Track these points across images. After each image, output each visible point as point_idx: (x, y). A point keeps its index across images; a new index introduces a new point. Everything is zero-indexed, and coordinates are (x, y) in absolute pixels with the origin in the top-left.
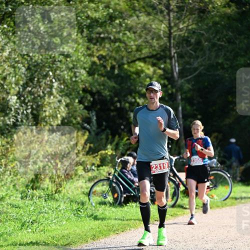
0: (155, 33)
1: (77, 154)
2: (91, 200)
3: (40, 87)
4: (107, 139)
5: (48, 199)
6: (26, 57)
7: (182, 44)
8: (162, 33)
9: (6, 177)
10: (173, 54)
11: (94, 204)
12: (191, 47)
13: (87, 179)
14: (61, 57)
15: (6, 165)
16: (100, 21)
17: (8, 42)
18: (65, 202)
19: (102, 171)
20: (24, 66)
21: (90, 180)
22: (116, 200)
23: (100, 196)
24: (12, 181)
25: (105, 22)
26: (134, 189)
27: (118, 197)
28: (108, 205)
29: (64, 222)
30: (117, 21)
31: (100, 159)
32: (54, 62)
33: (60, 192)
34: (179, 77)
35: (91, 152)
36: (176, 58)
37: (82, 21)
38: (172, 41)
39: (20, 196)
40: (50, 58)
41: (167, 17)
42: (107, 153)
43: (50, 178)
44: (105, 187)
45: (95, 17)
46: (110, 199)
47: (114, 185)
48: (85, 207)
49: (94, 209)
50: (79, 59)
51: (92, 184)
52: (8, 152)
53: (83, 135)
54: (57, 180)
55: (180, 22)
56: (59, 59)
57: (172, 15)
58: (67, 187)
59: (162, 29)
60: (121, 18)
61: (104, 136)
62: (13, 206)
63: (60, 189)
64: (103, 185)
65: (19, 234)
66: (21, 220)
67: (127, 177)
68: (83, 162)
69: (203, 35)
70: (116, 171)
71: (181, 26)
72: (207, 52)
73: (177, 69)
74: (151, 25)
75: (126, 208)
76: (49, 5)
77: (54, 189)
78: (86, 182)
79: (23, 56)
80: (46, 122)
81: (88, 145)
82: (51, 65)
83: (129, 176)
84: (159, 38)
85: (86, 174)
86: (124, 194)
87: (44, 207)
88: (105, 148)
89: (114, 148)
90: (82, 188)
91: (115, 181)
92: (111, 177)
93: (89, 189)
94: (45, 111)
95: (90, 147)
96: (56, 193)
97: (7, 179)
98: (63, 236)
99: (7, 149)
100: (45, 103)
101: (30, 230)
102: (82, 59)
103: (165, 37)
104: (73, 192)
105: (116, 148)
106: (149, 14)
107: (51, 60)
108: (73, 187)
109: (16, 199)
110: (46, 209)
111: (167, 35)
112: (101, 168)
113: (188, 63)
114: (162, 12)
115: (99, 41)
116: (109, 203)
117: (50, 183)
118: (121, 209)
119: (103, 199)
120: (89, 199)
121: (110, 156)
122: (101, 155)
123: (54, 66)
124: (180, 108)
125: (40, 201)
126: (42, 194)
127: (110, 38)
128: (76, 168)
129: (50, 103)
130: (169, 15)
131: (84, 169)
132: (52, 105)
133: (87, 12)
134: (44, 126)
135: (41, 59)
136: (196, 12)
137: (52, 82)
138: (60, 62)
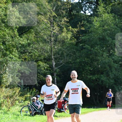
0: (46, 50)
1: (16, 96)
2: (21, 114)
3: (2, 70)
4: (27, 90)
5: (5, 113)
7: (56, 54)
8: (48, 50)
10: (52, 58)
11: (22, 115)
12: (60, 55)
13: (20, 106)
14: (10, 59)
16: (25, 45)
18: (11, 115)
19: (25, 103)
21: (21, 106)
22: (31, 114)
23: (25, 112)
25: (27, 45)
26: (38, 110)
27: (32, 112)
28: (28, 116)
30: (31, 45)
31: (25, 98)
32: (7, 61)
33: (9, 111)
34: (55, 67)
35: (21, 95)
36: (54, 59)
37: (18, 45)
38: (52, 53)
40: (6, 59)
41: (50, 44)
42: (27, 96)
43: (6, 105)
44: (27, 109)
45: (23, 44)
46: (29, 113)
47: (30, 108)
48: (19, 116)
49: (22, 117)
50: (17, 60)
51: (22, 108)
53: (18, 89)
54: (8, 106)
56: (9, 60)
57: (52, 43)
58: (12, 109)
59: (48, 48)
60: (33, 44)
61: (26, 89)
63: (10, 110)
64: (26, 108)
67: (35, 105)
68: (18, 99)
69: (64, 51)
70: (31, 102)
71: (56, 47)
72: (66, 57)
73: (54, 63)
74: (44, 47)
75: (35, 117)
76: (5, 39)
77: (7, 110)
78: (19, 107)
80: (4, 84)
81: (20, 93)
82: (6, 62)
83: (36, 105)
84: (47, 52)
85: (20, 104)
86: (34, 111)
87: (3, 117)
88: (27, 94)
89: (30, 94)
90: (18, 109)
91: (30, 106)
92: (29, 105)
93: (21, 110)
94: (3, 80)
95: (21, 94)
96: (8, 111)
100: (4, 77)
102: (18, 60)
103: (49, 51)
104: (14, 111)
105: (31, 94)
106: (43, 43)
107: (6, 60)
108: (15, 109)
110: (4, 117)
111: (51, 51)
112: (25, 101)
113: (58, 61)
114: (48, 42)
115: (24, 52)
116: (28, 115)
117: (5, 107)
118: (33, 117)
119: (26, 114)
120: (21, 113)
121: (29, 97)
122: (25, 96)
124: (56, 79)
125: (2, 114)
126: (2, 111)
127: (29, 52)
128: (16, 102)
129: (5, 77)
131: (19, 102)
132: (6, 78)
133: (20, 42)
134: (3, 86)
135: (2, 60)
136: (61, 42)
137: (6, 68)
138: (9, 61)
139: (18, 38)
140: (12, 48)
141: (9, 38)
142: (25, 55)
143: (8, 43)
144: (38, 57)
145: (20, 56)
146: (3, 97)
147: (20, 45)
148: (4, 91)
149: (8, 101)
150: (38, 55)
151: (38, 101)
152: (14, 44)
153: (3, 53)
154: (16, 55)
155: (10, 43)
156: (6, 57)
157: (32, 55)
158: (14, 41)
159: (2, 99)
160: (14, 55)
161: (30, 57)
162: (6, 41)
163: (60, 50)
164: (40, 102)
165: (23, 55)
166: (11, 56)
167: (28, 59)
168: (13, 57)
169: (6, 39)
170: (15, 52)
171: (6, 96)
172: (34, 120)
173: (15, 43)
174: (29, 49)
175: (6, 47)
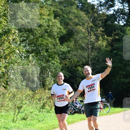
0: (84, 56)
3: (45, 74)
5: (48, 112)
6: (40, 64)
7: (93, 60)
8: (86, 56)
9: (34, 105)
10: (90, 63)
12: (96, 61)
14: (52, 65)
15: (33, 101)
16: (65, 52)
17: (34, 59)
18: (53, 114)
20: (39, 67)
22: (71, 113)
24: (35, 106)
25: (67, 52)
26: (77, 109)
27: (71, 111)
29: (53, 120)
30: (71, 52)
32: (50, 66)
33: (52, 110)
36: (91, 65)
37: (59, 52)
38: (90, 59)
39: (38, 111)
40: (48, 65)
41: (88, 51)
43: (48, 105)
45: (64, 51)
50: (58, 65)
52: (34, 96)
54: (51, 106)
55: (92, 53)
57: (89, 50)
60: (72, 51)
62: (36, 115)
63: (52, 109)
65: (38, 124)
66: (38, 119)
67: (74, 105)
69: (100, 57)
71: (93, 54)
72: (101, 63)
74: (82, 54)
75: (74, 116)
77: (50, 109)
79: (39, 64)
80: (47, 86)
83: (75, 105)
84: (85, 58)
86: (74, 110)
87: (46, 115)
94: (47, 83)
96: (50, 110)
97: (34, 106)
98: (53, 125)
99: (34, 95)
100: (47, 80)
101: (41, 123)
103: (87, 58)
106: (82, 50)
109: (37, 112)
110: (47, 116)
113: (95, 67)
114: (86, 49)
115: (65, 59)
117: (48, 107)
118: (72, 116)
123: (50, 67)
125: (45, 113)
126: (46, 111)
127: (68, 58)
130: (88, 50)
132: (49, 81)
133: (61, 49)
134: (46, 88)
135: (45, 65)
136: (97, 49)
137: (49, 73)
138: (52, 66)
139: (59, 46)
140: (54, 55)
141: (51, 47)
142: (66, 61)
143: (50, 50)
144: (77, 62)
145: (61, 62)
146: (47, 98)
147: (61, 52)
148: (47, 93)
149: (50, 102)
150: (77, 61)
151: (77, 102)
152: (56, 52)
153: (46, 59)
154: (57, 61)
155: (53, 51)
156: (48, 63)
157: (72, 61)
158: (55, 49)
159: (45, 100)
160: (56, 61)
161: (70, 63)
162: (49, 49)
163: (97, 56)
164: (78, 102)
165: (64, 61)
166: (53, 62)
167: (68, 64)
168: (55, 63)
169: (49, 47)
170: (57, 58)
171: (49, 97)
172: (73, 118)
173: (57, 50)
174: (69, 56)
175: (49, 54)
